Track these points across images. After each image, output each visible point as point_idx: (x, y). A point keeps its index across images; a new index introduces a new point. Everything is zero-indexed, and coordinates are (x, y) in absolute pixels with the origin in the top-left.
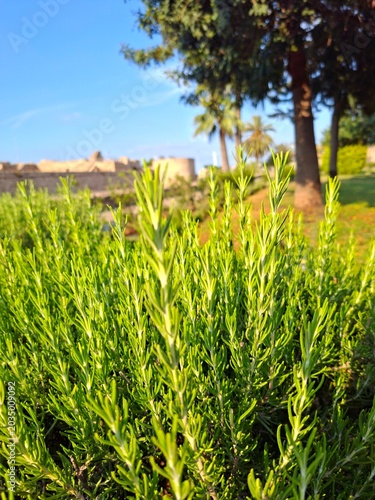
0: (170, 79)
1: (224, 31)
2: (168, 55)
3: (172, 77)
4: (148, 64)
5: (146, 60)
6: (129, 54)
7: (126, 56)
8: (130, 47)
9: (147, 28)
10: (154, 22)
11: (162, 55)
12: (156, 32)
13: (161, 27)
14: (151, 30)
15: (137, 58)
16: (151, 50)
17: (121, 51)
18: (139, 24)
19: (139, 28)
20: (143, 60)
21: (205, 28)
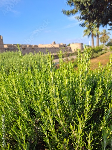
0: (76, 19)
1: (94, 3)
2: (76, 12)
3: (77, 18)
4: (70, 15)
5: (69, 14)
6: (64, 12)
7: (63, 13)
8: (65, 10)
9: (70, 4)
10: (72, 2)
11: (74, 12)
12: (73, 5)
13: (74, 3)
14: (71, 5)
15: (67, 13)
16: (71, 11)
17: (62, 11)
18: (67, 3)
19: (67, 4)
20: (68, 14)
21: (88, 3)
